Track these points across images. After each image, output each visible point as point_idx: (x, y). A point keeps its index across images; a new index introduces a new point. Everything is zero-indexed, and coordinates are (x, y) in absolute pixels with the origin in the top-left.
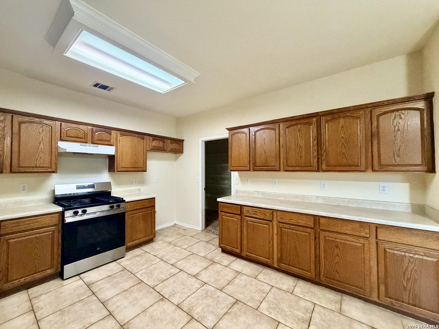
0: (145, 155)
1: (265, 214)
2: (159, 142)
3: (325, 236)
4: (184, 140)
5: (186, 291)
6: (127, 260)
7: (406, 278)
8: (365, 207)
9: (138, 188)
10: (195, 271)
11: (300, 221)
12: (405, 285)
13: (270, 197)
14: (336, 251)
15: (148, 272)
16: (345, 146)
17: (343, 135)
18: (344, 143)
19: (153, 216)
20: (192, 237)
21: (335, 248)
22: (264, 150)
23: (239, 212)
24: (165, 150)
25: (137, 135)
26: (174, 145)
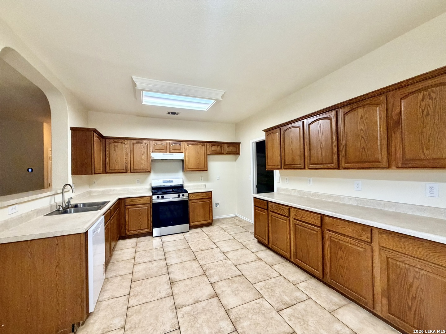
0: (206, 158)
1: (284, 210)
2: (217, 147)
3: (330, 236)
4: (240, 143)
5: (212, 259)
6: (190, 234)
7: (411, 296)
8: (406, 213)
9: (203, 183)
10: (225, 249)
11: (309, 219)
12: (410, 304)
13: (305, 195)
14: (340, 253)
15: (196, 243)
16: (364, 140)
17: (362, 127)
18: (364, 136)
19: (210, 206)
20: (242, 227)
21: (339, 250)
22: (291, 149)
23: (266, 208)
24: (223, 153)
25: (199, 143)
26: (231, 148)
